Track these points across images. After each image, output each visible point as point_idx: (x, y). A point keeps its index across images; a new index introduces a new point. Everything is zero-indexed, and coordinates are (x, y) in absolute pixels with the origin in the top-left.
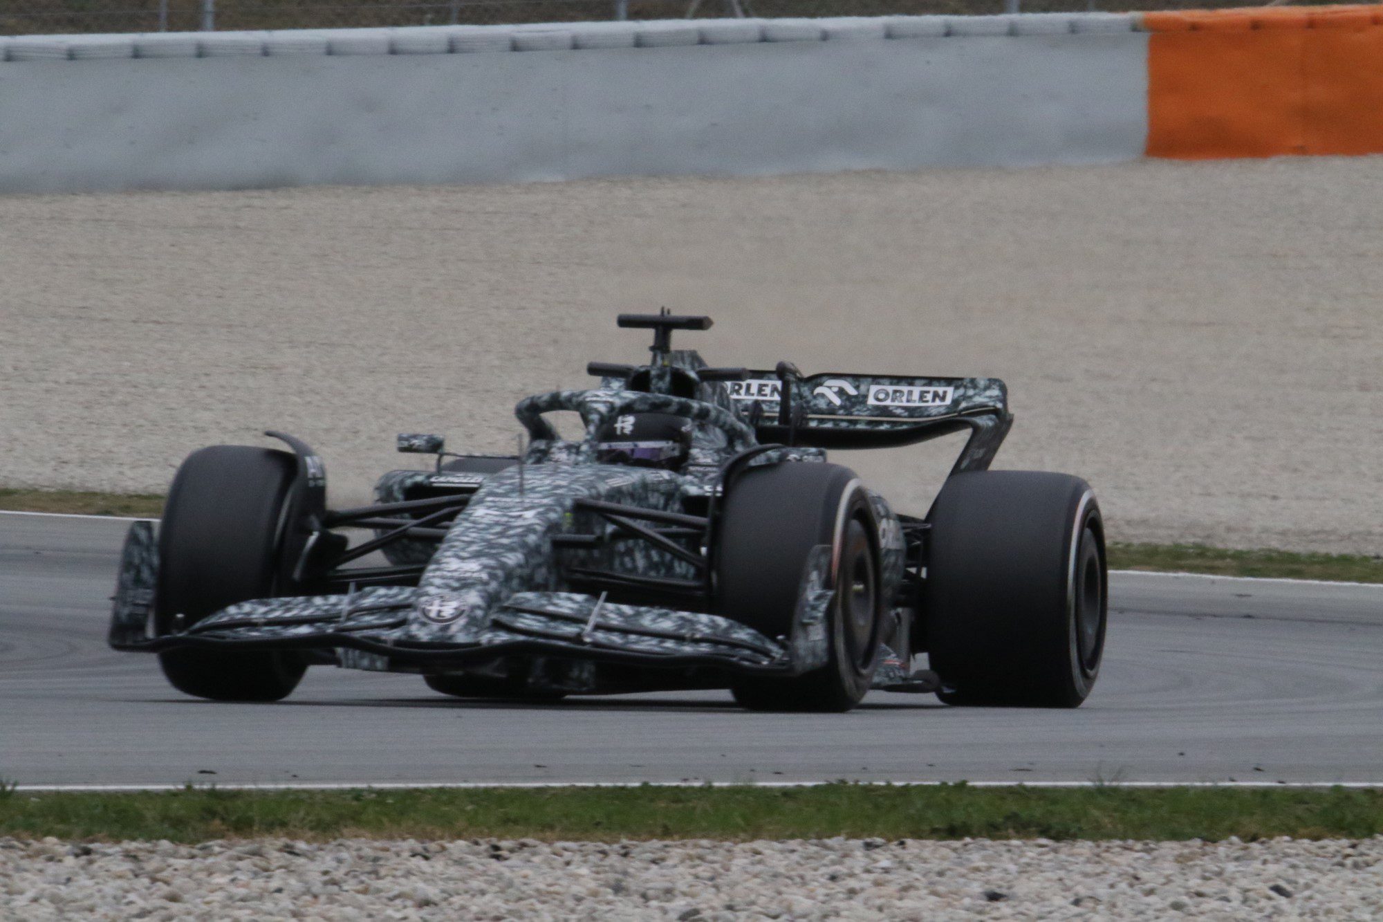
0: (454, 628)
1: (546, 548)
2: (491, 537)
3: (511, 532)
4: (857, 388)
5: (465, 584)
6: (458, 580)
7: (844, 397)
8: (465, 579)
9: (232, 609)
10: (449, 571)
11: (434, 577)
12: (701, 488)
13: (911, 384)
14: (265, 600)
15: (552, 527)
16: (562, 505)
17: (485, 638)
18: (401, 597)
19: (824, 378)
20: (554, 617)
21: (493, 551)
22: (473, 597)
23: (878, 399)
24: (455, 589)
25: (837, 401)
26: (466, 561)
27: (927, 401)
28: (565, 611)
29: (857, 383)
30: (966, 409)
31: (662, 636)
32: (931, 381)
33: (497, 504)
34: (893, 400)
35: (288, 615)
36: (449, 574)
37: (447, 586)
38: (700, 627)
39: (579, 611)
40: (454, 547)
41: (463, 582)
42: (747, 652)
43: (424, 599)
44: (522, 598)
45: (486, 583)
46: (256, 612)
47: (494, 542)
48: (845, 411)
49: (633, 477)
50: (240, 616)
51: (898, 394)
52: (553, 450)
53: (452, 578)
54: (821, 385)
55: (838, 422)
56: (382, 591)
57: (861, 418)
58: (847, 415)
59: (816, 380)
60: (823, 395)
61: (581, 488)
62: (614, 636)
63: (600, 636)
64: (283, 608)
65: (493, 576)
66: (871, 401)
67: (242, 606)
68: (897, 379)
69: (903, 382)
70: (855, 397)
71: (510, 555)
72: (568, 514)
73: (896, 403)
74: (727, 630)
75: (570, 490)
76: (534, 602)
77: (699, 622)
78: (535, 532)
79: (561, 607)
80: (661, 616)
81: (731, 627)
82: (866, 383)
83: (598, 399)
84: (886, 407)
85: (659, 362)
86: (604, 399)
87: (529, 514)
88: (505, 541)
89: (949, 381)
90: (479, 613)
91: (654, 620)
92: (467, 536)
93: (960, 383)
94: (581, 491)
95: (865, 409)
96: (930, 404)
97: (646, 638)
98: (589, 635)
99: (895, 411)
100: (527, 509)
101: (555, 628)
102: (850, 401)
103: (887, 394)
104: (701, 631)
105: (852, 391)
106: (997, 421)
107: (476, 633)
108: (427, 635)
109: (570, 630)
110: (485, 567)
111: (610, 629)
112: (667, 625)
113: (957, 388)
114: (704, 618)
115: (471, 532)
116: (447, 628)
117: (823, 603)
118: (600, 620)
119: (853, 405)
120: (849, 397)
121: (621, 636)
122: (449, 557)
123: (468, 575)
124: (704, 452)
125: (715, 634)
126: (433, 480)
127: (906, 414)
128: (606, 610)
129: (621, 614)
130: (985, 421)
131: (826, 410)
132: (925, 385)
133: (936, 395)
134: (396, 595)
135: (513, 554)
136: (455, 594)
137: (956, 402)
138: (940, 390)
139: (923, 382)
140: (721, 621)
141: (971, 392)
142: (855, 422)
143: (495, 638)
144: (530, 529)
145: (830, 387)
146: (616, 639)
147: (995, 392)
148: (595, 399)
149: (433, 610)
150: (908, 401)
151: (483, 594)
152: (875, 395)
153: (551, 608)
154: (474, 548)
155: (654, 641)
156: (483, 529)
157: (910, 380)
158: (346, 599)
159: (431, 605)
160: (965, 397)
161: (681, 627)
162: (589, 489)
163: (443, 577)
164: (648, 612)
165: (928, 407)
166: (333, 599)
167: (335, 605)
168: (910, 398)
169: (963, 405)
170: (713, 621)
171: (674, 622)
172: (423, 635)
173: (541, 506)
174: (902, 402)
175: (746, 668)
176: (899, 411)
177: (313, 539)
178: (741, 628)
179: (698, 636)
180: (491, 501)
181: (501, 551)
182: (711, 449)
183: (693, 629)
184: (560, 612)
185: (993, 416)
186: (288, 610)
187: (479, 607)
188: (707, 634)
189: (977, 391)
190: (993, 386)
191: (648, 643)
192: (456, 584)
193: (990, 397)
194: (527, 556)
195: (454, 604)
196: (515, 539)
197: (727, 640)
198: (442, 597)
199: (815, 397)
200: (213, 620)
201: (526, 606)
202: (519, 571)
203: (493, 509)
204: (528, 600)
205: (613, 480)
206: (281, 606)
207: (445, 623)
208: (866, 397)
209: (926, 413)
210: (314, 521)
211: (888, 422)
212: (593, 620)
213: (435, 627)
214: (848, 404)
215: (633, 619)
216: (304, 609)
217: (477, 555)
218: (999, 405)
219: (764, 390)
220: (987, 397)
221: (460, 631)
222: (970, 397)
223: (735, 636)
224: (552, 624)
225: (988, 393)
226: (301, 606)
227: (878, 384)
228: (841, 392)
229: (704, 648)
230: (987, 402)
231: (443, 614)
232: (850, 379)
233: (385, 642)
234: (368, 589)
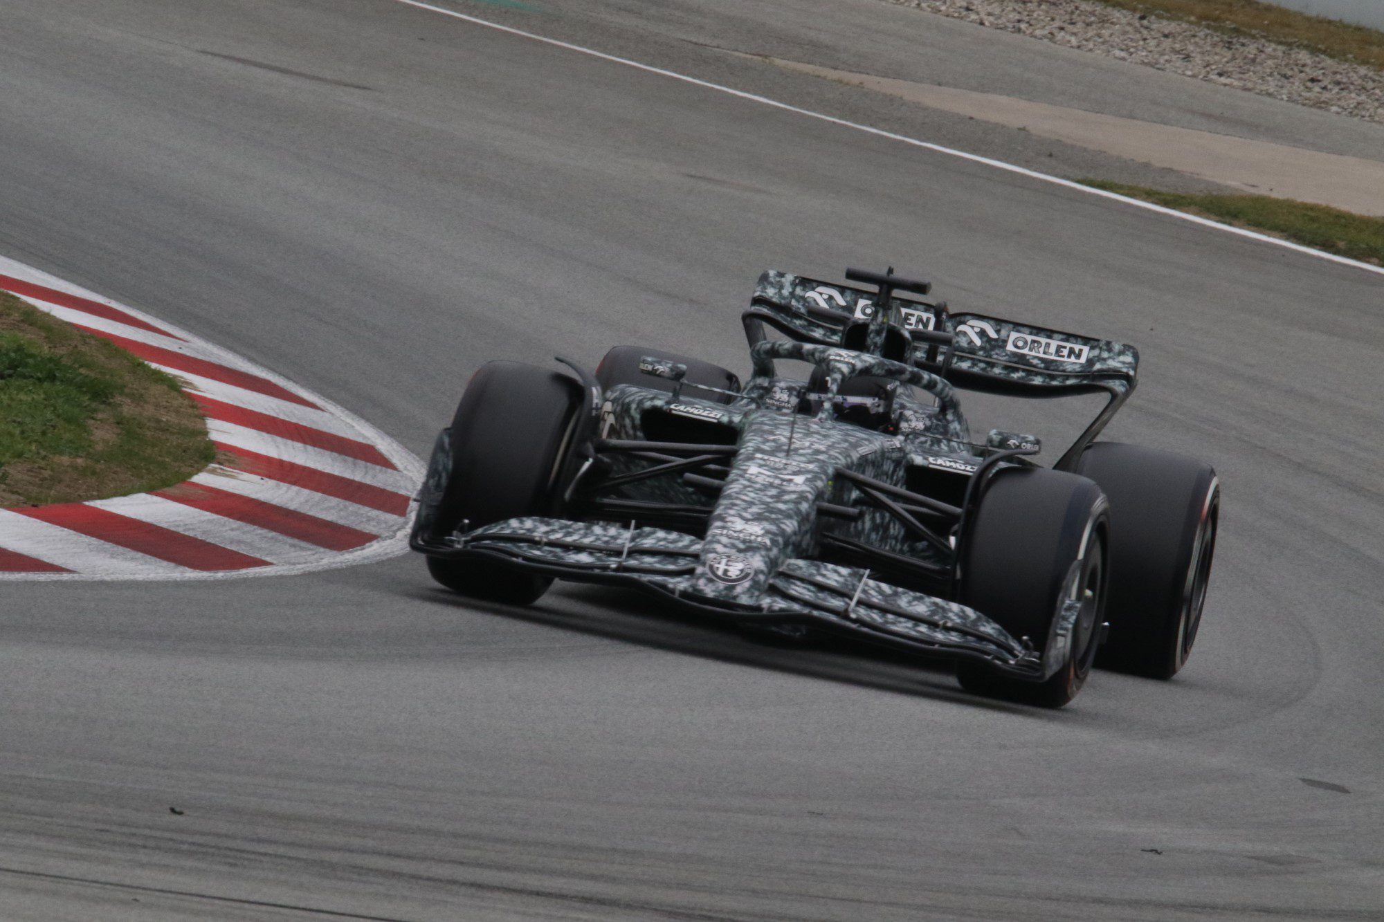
0: (739, 590)
1: (813, 516)
2: (769, 500)
3: (786, 497)
4: (998, 332)
5: (749, 547)
6: (744, 542)
7: (985, 339)
8: (750, 541)
9: (514, 523)
10: (735, 532)
11: (722, 535)
12: (926, 459)
13: (1050, 337)
14: (546, 519)
15: (819, 495)
16: (825, 473)
17: (766, 602)
18: (680, 544)
19: (969, 317)
20: (822, 588)
21: (773, 516)
22: (757, 562)
23: (1016, 346)
24: (740, 551)
25: (978, 342)
26: (750, 523)
27: (1063, 356)
28: (832, 583)
29: (999, 328)
30: (1099, 371)
31: (917, 619)
32: (1068, 337)
33: (768, 463)
34: (1031, 350)
35: (569, 539)
36: (736, 535)
37: (733, 546)
38: (950, 615)
39: (845, 584)
40: (736, 505)
41: (748, 544)
42: (993, 647)
43: (711, 556)
44: (794, 564)
45: (769, 549)
46: (538, 530)
47: (771, 505)
48: (985, 353)
49: (875, 445)
50: (522, 532)
51: (1036, 345)
52: (776, 389)
53: (738, 539)
54: (964, 323)
55: (976, 362)
56: (661, 534)
57: (999, 362)
58: (986, 357)
59: (960, 318)
60: (965, 334)
61: (840, 457)
62: (874, 613)
63: (862, 612)
64: (564, 530)
65: (774, 542)
66: (1010, 347)
67: (524, 521)
68: (1037, 330)
69: (1042, 335)
70: (996, 340)
71: (787, 522)
72: (830, 483)
73: (1033, 353)
74: (975, 622)
75: (830, 456)
76: (804, 570)
77: (951, 611)
78: (806, 499)
79: (828, 579)
80: (915, 599)
81: (979, 619)
82: (1007, 328)
83: (842, 359)
84: (1024, 356)
85: (880, 318)
86: (846, 360)
87: (799, 479)
88: (781, 506)
89: (1086, 340)
90: (762, 577)
91: (909, 602)
92: (747, 495)
93: (1096, 343)
94: (840, 459)
95: (1004, 354)
96: (1065, 359)
97: (902, 620)
98: (854, 611)
99: (1031, 361)
100: (795, 473)
101: (824, 600)
102: (990, 344)
103: (1026, 343)
104: (952, 620)
105: (993, 335)
106: (1128, 387)
107: (758, 596)
108: (713, 591)
109: (836, 603)
110: (767, 532)
111: (870, 606)
112: (921, 609)
113: (1092, 348)
114: (955, 607)
115: (749, 491)
116: (733, 587)
117: (1073, 615)
118: (863, 596)
119: (993, 348)
120: (989, 340)
121: (880, 614)
122: (733, 516)
123: (753, 538)
124: (917, 415)
125: (965, 625)
126: (672, 406)
127: (1042, 365)
128: (869, 586)
129: (881, 592)
130: (1118, 386)
131: (967, 348)
132: (1062, 340)
133: (1071, 352)
134: (674, 542)
135: (791, 521)
136: (742, 555)
137: (1090, 362)
138: (1077, 348)
139: (1061, 336)
140: (970, 612)
141: (1105, 355)
142: (992, 365)
143: (775, 604)
144: (802, 497)
145: (972, 327)
146: (876, 617)
147: (1128, 358)
148: (838, 358)
149: (721, 568)
150: (1044, 353)
151: (767, 559)
152: (1015, 341)
153: (819, 579)
154: (755, 509)
155: (910, 624)
156: (760, 490)
157: (1050, 333)
158: (627, 534)
159: (719, 563)
160: (1100, 359)
161: (933, 613)
162: (845, 458)
163: (729, 537)
164: (904, 593)
165: (1064, 362)
166: (613, 531)
167: (614, 538)
168: (1047, 351)
169: (1098, 366)
170: (963, 611)
171: (928, 607)
172: (709, 591)
173: (809, 472)
174: (1039, 353)
175: (996, 666)
176: (1035, 362)
177: (587, 465)
178: (988, 622)
179: (949, 624)
180: (761, 459)
181: (780, 516)
182: (925, 414)
183: (945, 617)
184: (827, 584)
185: (1125, 382)
186: (568, 534)
187: (762, 572)
188: (957, 623)
189: (1111, 355)
190: (1127, 353)
191: (905, 625)
192: (742, 546)
193: (1124, 363)
194: (800, 524)
195: (740, 566)
196: (791, 506)
197: (974, 632)
198: (729, 557)
199: (957, 334)
200: (494, 530)
201: (798, 573)
202: (794, 538)
203: (764, 468)
204: (800, 568)
205: (862, 448)
206: (561, 528)
207: (732, 584)
208: (1005, 342)
209: (1061, 368)
210: (590, 447)
211: (1024, 370)
212: (857, 595)
213: (721, 585)
214: (988, 346)
215: (892, 598)
216: (585, 536)
217: (758, 518)
218: (1132, 373)
219: (910, 319)
220: (1120, 362)
221: (744, 593)
222: (1104, 360)
223: (982, 629)
224: (821, 595)
225: (1122, 358)
226: (582, 532)
227: (1018, 331)
228: (982, 333)
229: (955, 638)
230: (1121, 368)
231: (729, 574)
232: (992, 322)
233: (673, 591)
234: (647, 529)
